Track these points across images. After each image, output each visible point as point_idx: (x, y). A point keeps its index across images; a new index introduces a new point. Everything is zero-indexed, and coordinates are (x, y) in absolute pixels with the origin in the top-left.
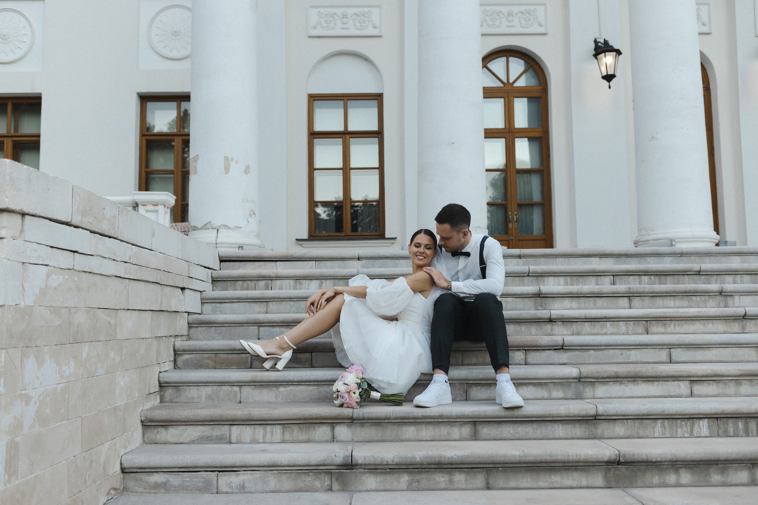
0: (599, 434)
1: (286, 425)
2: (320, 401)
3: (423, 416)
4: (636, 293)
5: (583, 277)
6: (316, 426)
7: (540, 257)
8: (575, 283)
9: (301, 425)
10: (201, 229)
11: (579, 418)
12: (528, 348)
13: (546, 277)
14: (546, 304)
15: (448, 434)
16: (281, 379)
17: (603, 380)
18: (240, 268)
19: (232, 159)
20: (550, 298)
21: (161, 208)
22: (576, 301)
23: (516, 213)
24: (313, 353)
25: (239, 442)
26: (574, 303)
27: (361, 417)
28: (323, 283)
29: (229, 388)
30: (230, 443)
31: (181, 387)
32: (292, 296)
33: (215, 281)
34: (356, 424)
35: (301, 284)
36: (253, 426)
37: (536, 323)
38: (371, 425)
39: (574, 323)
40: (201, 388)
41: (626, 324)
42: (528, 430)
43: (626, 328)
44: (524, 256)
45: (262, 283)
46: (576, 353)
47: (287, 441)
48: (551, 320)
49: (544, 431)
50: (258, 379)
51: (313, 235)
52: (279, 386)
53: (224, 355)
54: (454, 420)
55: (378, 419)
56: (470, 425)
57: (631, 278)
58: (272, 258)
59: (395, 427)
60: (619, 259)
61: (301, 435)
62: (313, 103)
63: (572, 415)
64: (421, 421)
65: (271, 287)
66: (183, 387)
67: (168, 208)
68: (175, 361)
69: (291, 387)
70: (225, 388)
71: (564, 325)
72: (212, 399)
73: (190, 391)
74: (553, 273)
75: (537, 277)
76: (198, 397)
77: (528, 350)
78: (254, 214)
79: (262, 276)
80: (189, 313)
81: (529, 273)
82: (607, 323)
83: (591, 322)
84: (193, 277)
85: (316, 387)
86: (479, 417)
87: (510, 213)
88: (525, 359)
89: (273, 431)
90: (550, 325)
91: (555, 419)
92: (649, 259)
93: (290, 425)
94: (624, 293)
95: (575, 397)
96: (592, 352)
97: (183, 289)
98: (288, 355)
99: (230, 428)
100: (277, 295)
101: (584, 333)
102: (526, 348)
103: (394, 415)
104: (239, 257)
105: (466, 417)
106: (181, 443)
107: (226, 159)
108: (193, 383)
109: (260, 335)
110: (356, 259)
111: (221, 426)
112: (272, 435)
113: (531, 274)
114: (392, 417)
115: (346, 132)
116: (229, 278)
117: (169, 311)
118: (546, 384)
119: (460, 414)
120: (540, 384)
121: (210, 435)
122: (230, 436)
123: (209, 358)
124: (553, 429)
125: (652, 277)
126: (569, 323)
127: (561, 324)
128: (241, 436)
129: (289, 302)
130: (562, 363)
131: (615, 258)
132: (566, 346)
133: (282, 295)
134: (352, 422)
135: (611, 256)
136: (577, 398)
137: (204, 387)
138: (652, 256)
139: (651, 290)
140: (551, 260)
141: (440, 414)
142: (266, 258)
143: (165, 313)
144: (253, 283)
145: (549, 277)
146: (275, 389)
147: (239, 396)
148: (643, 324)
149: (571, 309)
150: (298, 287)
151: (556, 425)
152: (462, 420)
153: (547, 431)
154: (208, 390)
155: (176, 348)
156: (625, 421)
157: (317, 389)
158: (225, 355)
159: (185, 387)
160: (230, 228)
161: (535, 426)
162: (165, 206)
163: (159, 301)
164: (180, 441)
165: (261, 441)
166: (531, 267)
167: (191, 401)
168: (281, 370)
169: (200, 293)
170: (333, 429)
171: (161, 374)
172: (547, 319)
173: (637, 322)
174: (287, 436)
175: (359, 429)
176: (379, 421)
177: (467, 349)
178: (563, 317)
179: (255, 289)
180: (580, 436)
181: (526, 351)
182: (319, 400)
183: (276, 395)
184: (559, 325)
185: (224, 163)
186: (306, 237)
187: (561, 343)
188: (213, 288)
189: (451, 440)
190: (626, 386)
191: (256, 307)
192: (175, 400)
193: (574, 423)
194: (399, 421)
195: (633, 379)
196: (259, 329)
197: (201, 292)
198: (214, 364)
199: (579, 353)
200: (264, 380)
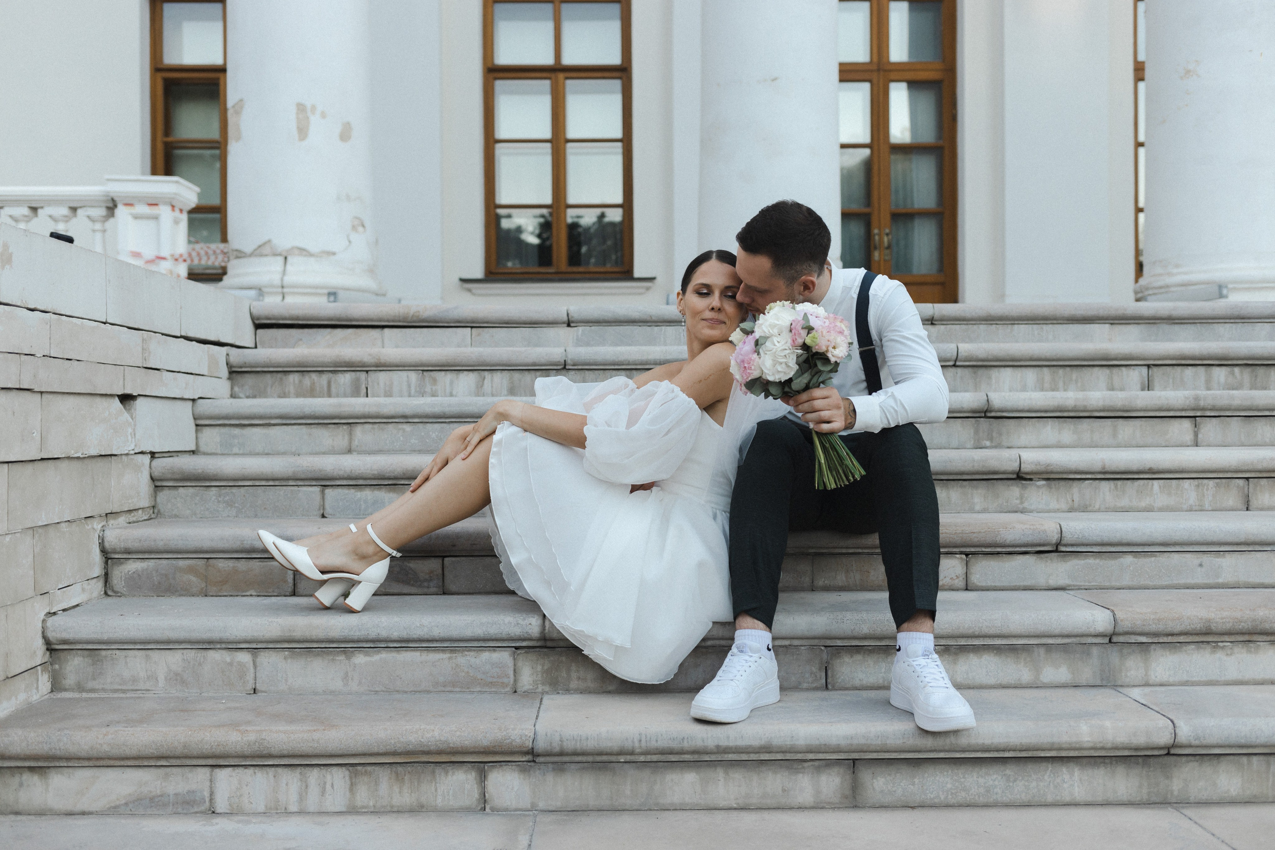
0: (1176, 793)
1: (359, 768)
2: (457, 689)
3: (718, 747)
4: (1211, 410)
5: (1079, 369)
6: (437, 771)
7: (978, 322)
8: (1061, 384)
9: (400, 769)
10: (251, 255)
11: (1126, 753)
12: (973, 550)
13: (996, 370)
14: (1000, 434)
15: (784, 790)
16: (357, 633)
17: (1170, 639)
18: (300, 342)
19: (314, 108)
20: (1011, 420)
21: (165, 212)
22: (1072, 427)
23: (887, 231)
24: (446, 559)
25: (234, 812)
26: (1066, 432)
27: (557, 749)
28: (486, 380)
29: (226, 656)
30: (213, 812)
31: (103, 653)
32: (408, 411)
33: (235, 373)
34: (542, 767)
35: (435, 381)
36: (273, 769)
37: (984, 482)
38: (584, 768)
39: (1076, 483)
40: (155, 655)
41: (1198, 486)
42: (991, 782)
43: (1197, 495)
44: (941, 320)
45: (345, 379)
46: (1091, 561)
47: (363, 807)
48: (1020, 477)
49: (1034, 784)
50: (298, 634)
51: (494, 271)
52: (352, 652)
53: (227, 562)
54: (799, 756)
55: (600, 754)
56: (842, 770)
57: (1189, 371)
58: (372, 320)
59: (646, 773)
60: (1154, 328)
61: (400, 792)
62: (492, 7)
63: (1109, 745)
64: (713, 757)
65: (367, 388)
66: (109, 652)
67: (181, 211)
68: (106, 577)
69: (384, 655)
70: (215, 656)
71: (1051, 488)
72: (183, 682)
73: (126, 663)
74: (1013, 360)
75: (976, 369)
76: (148, 678)
77: (973, 554)
78: (363, 226)
79: (345, 362)
80: (153, 455)
81: (955, 361)
82: (1153, 485)
83: (1116, 482)
84: (158, 368)
85: (447, 655)
86: (865, 749)
87: (876, 231)
88: (964, 576)
89: (325, 783)
90: (1018, 486)
91: (1064, 754)
92: (1222, 329)
93: (369, 768)
94: (1183, 410)
95: (1099, 683)
96: (1129, 559)
97: (126, 399)
98: (378, 571)
99: (211, 775)
100: (373, 410)
101: (1097, 507)
102: (968, 550)
103: (643, 744)
104: (298, 318)
105: (832, 750)
106: (83, 813)
107: (301, 108)
108: (135, 643)
109: (327, 506)
110: (564, 323)
111: (187, 769)
112: (323, 792)
113: (961, 361)
114: (638, 751)
115: (558, 67)
116: (268, 367)
117: (78, 458)
118: (1026, 648)
119: (817, 742)
120: (1013, 650)
121: (159, 792)
122: (211, 795)
123: (191, 570)
124: (1058, 780)
125: (1237, 370)
126: (1062, 483)
127: (1044, 485)
128: (241, 795)
129: (400, 426)
130: (1055, 586)
131: (1144, 325)
132: (1065, 545)
133: (386, 411)
134: (534, 761)
135: (1136, 321)
136: (1104, 683)
137: (163, 651)
138: (1228, 321)
139: (1247, 403)
140: (1001, 330)
141: (763, 743)
142: (357, 320)
143: (64, 465)
144: (325, 378)
145: (1002, 369)
146: (342, 658)
147: (252, 675)
148: (1238, 487)
149: (1059, 446)
150: (428, 389)
151: (1064, 770)
152: (821, 756)
153: (1042, 784)
154: (174, 660)
155: (107, 545)
156: (1245, 759)
157: (450, 658)
158: (231, 563)
159: (114, 652)
160: (311, 255)
161: (1010, 770)
162: (173, 207)
163: (36, 434)
164: (79, 807)
165: (293, 808)
166: (961, 346)
167: (131, 688)
168: (360, 610)
169: (190, 403)
170: (482, 777)
171: (51, 621)
172: (1012, 473)
173: (1224, 480)
174: (363, 796)
175: (550, 778)
176: (605, 758)
177: (824, 551)
178: (1050, 469)
179: (329, 396)
180: (1125, 798)
181: (967, 555)
182: (454, 686)
183: (346, 674)
184: (1038, 487)
185: (298, 118)
186: (479, 273)
187: (1055, 538)
188: (232, 388)
189: (791, 808)
190: (1227, 654)
191: (326, 437)
192: (90, 685)
193: (1111, 763)
194: (655, 758)
195: (1247, 638)
196: (323, 492)
197: (193, 400)
198: (203, 585)
199: (1097, 561)
200: (314, 637)
